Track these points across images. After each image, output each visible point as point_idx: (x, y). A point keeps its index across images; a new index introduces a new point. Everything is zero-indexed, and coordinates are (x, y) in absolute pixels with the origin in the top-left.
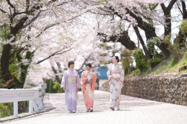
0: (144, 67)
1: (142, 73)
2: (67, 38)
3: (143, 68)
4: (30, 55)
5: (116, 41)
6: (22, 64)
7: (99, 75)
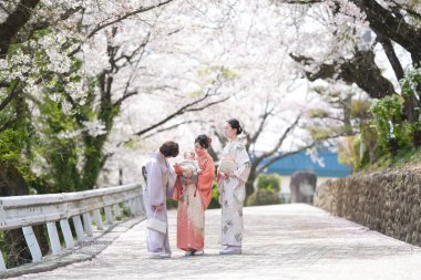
0: (400, 143)
1: (394, 162)
2: (217, 68)
3: (398, 147)
4: (110, 109)
5: (336, 76)
6: (86, 133)
7: (323, 165)
